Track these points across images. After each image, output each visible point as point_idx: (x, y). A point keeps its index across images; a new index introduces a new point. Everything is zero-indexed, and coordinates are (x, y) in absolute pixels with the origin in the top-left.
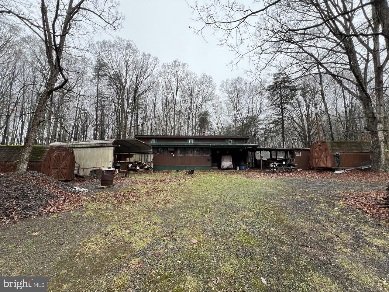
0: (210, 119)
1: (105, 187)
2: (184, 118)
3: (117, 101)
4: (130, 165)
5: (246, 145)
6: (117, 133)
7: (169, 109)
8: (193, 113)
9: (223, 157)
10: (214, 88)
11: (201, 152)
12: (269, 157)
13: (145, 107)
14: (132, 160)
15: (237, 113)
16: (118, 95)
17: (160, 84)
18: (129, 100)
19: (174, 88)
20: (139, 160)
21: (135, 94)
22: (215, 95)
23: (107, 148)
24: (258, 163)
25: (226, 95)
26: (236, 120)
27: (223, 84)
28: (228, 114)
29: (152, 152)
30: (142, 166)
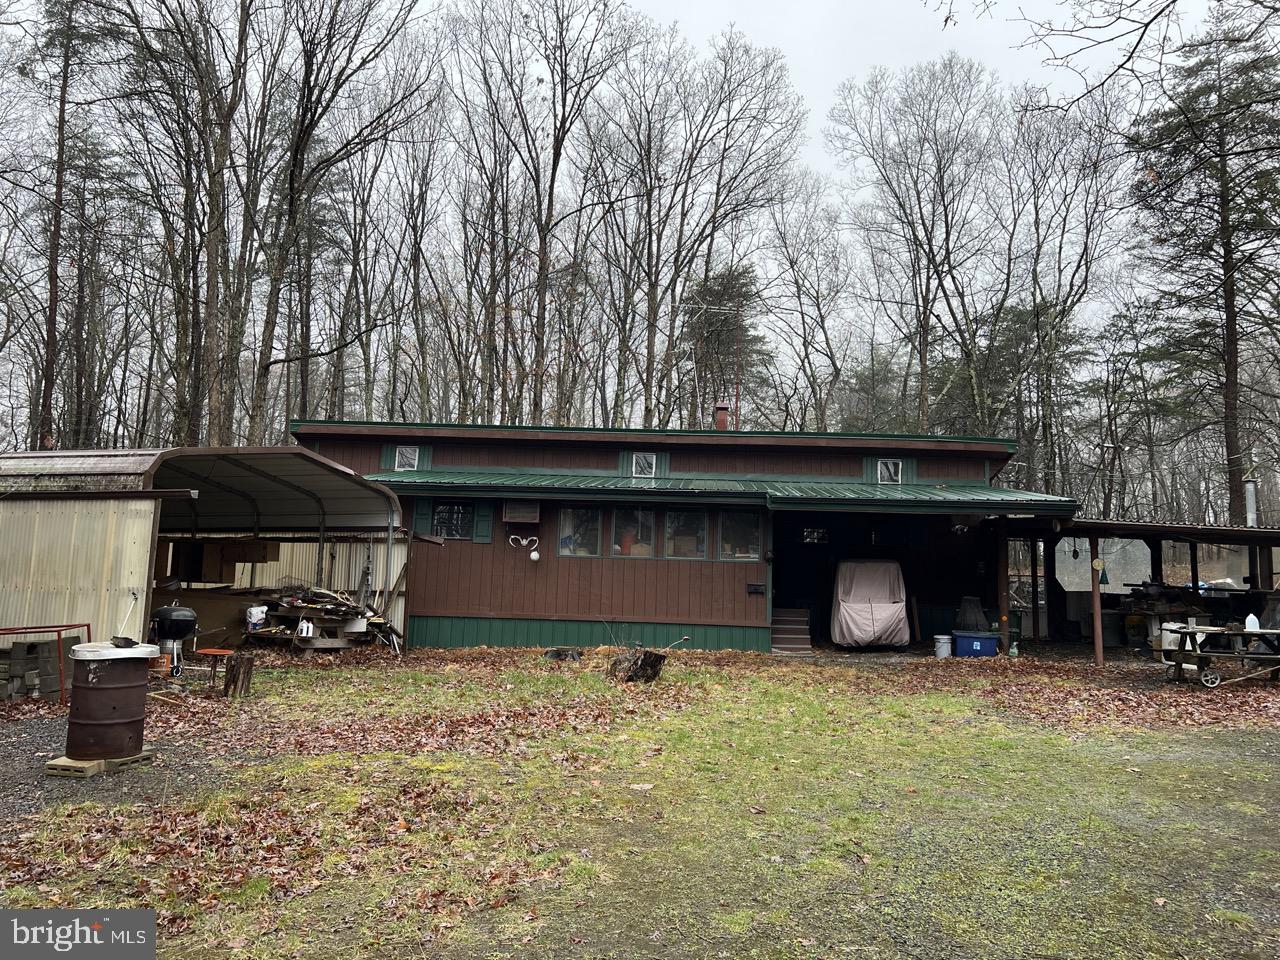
0: (762, 326)
1: (90, 766)
2: (597, 314)
3: (182, 199)
4: (257, 613)
5: (996, 497)
6: (181, 403)
7: (508, 258)
8: (653, 286)
9: (845, 569)
10: (794, 124)
11: (705, 534)
12: (1143, 573)
13: (356, 243)
14: (269, 575)
15: (934, 283)
16: (187, 159)
17: (451, 99)
18: (256, 196)
19: (543, 121)
20: (313, 578)
21: (294, 157)
22: (794, 169)
23: (112, 505)
24: (1072, 615)
25: (868, 169)
26: (924, 328)
27: (849, 101)
28: (874, 291)
29: (395, 529)
30: (333, 621)
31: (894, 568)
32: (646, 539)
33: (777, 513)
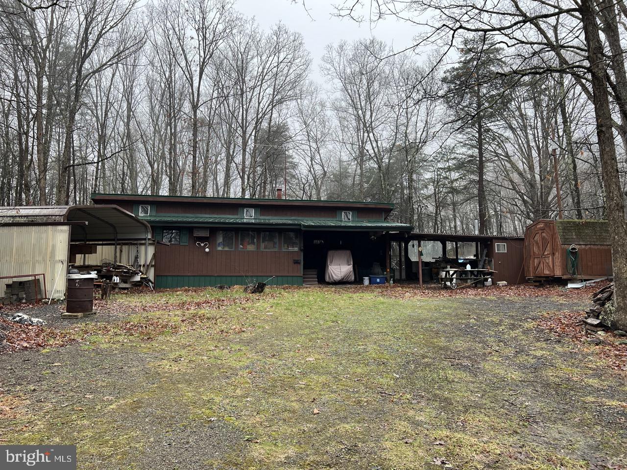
0: (291, 150)
5: (385, 225)
9: (330, 253)
10: (307, 64)
11: (277, 240)
12: (440, 254)
15: (366, 135)
20: (114, 259)
22: (307, 82)
24: (414, 270)
25: (339, 84)
27: (330, 53)
28: (341, 138)
29: (149, 239)
30: (126, 276)
31: (348, 252)
32: (253, 243)
33: (305, 231)
